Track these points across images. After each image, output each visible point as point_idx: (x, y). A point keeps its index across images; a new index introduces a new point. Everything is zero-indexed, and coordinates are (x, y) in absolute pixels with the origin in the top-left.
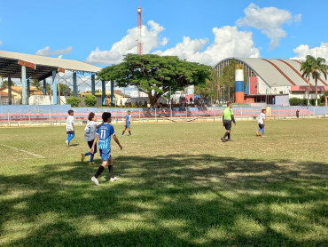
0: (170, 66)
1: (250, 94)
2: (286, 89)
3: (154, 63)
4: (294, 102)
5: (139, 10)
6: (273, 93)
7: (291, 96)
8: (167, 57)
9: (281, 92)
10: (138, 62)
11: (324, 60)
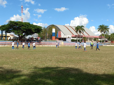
0: (26, 26)
1: (58, 37)
2: (70, 36)
3: (20, 24)
4: (73, 41)
5: (22, 7)
6: (66, 37)
7: (72, 38)
8: (25, 23)
9: (69, 37)
10: (14, 24)
11: (84, 27)
